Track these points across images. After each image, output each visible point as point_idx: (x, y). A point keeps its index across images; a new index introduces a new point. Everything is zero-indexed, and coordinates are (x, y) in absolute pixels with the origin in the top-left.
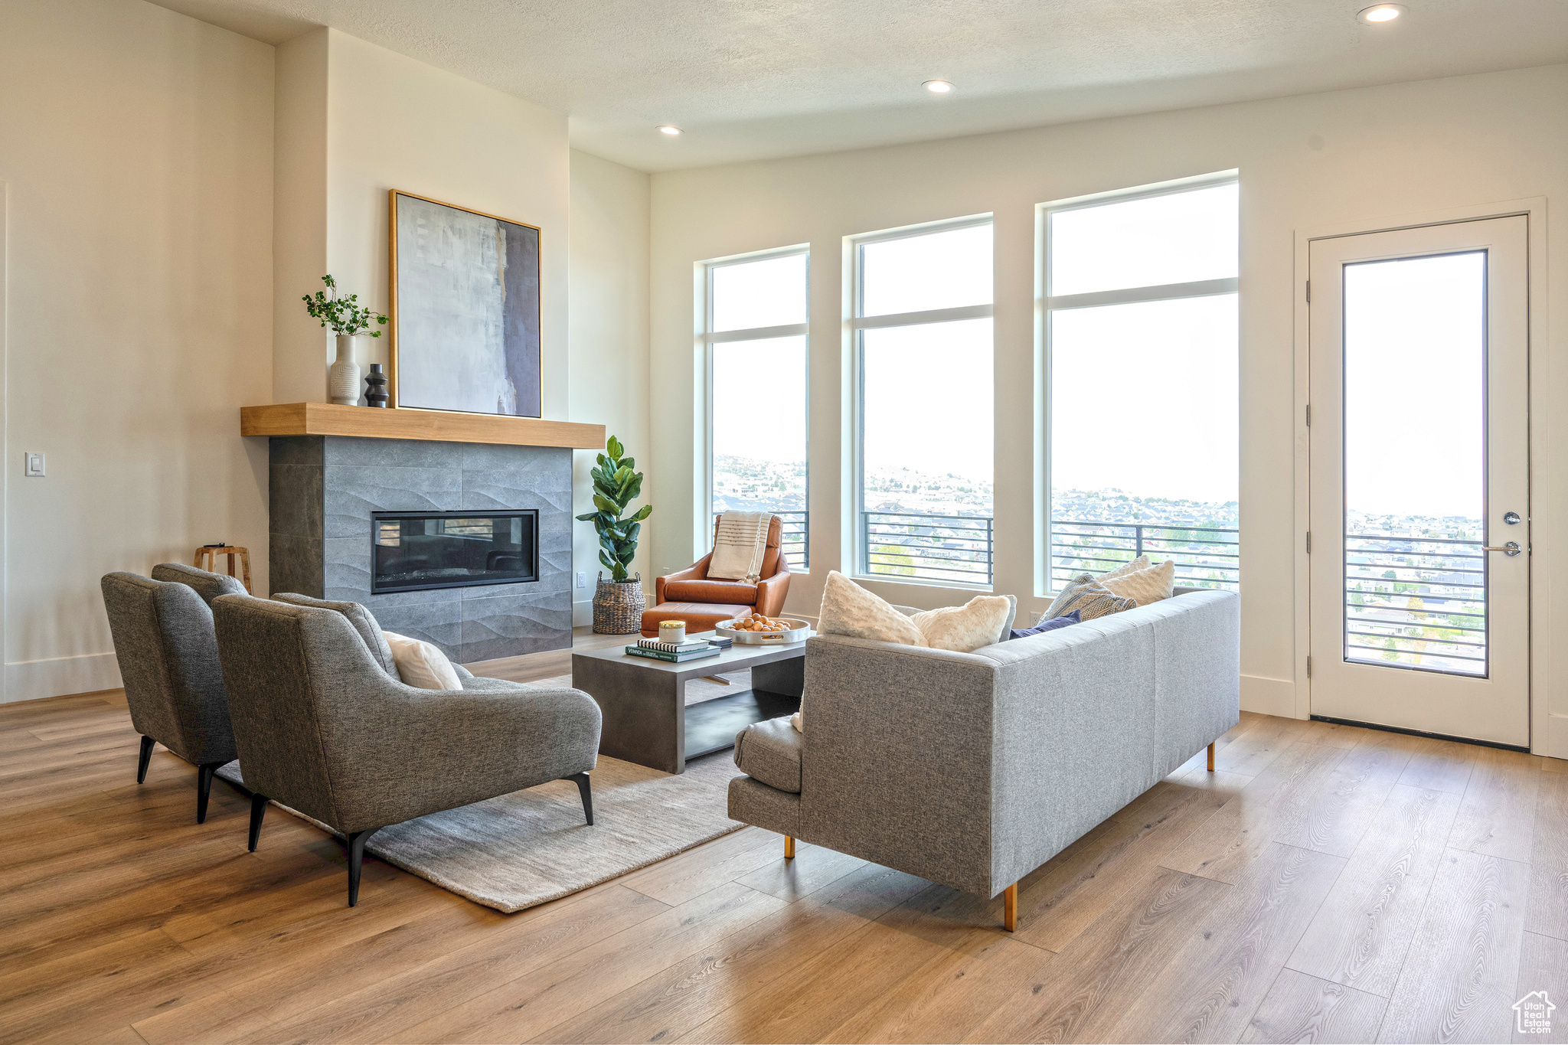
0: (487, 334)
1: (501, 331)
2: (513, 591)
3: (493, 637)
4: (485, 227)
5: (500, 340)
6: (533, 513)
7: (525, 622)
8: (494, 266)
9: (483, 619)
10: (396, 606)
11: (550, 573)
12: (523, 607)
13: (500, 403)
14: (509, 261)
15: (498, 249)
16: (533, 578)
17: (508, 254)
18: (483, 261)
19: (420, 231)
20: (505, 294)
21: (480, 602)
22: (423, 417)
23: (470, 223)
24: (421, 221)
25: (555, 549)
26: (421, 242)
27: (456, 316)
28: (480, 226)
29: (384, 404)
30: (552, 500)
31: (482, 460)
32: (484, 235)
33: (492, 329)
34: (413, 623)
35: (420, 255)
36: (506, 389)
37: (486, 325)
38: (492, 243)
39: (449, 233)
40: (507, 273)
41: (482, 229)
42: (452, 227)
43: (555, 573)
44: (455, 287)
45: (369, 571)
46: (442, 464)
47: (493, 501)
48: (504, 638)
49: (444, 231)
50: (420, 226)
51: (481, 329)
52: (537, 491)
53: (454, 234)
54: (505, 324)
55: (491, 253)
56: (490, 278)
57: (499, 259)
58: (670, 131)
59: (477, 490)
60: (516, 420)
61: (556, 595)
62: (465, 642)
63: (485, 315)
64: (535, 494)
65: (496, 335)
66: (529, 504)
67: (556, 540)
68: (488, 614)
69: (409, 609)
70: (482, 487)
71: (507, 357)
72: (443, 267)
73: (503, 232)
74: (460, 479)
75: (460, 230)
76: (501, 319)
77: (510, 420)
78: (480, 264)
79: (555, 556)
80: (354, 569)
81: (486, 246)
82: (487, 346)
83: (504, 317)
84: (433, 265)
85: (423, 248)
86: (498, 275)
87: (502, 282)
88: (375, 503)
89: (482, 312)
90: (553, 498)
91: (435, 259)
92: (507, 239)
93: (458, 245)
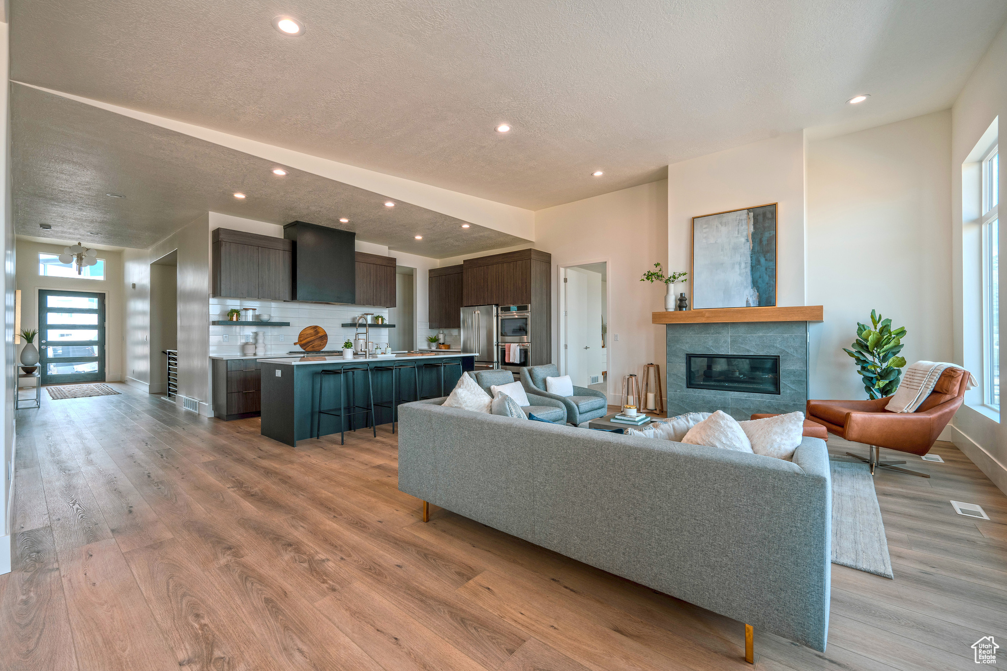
0: (740, 268)
1: (749, 265)
2: (762, 397)
4: (740, 216)
5: (749, 269)
6: (778, 357)
8: (745, 233)
9: (743, 409)
10: (697, 394)
11: (788, 391)
13: (747, 301)
14: (755, 228)
15: (748, 224)
16: (778, 392)
17: (754, 224)
18: (738, 233)
20: (752, 245)
21: (741, 400)
23: (731, 217)
24: (705, 226)
25: (793, 378)
26: (705, 235)
27: (723, 264)
28: (737, 217)
29: (686, 309)
31: (742, 330)
32: (739, 220)
33: (743, 265)
34: (704, 403)
35: (704, 241)
36: (752, 294)
37: (740, 264)
38: (744, 222)
39: (720, 226)
40: (753, 235)
42: (721, 223)
43: (793, 392)
44: (722, 250)
45: (685, 378)
46: (719, 333)
47: (748, 351)
49: (716, 226)
50: (704, 228)
51: (737, 267)
52: (778, 346)
53: (722, 226)
54: (752, 260)
55: (744, 227)
56: (743, 240)
57: (748, 229)
59: (739, 345)
60: (758, 309)
61: (794, 405)
63: (739, 259)
64: (776, 347)
65: (746, 268)
66: (773, 352)
67: (792, 373)
68: (746, 406)
70: (742, 344)
71: (752, 277)
72: (716, 243)
73: (751, 214)
74: (729, 340)
75: (726, 222)
76: (749, 259)
77: (754, 309)
78: (737, 235)
79: (793, 382)
80: (678, 376)
81: (740, 225)
82: (740, 274)
83: (751, 257)
84: (711, 243)
85: (706, 237)
86: (747, 237)
87: (750, 240)
88: (687, 350)
89: (738, 258)
90: (792, 350)
91: (712, 241)
92: (753, 217)
93: (724, 229)
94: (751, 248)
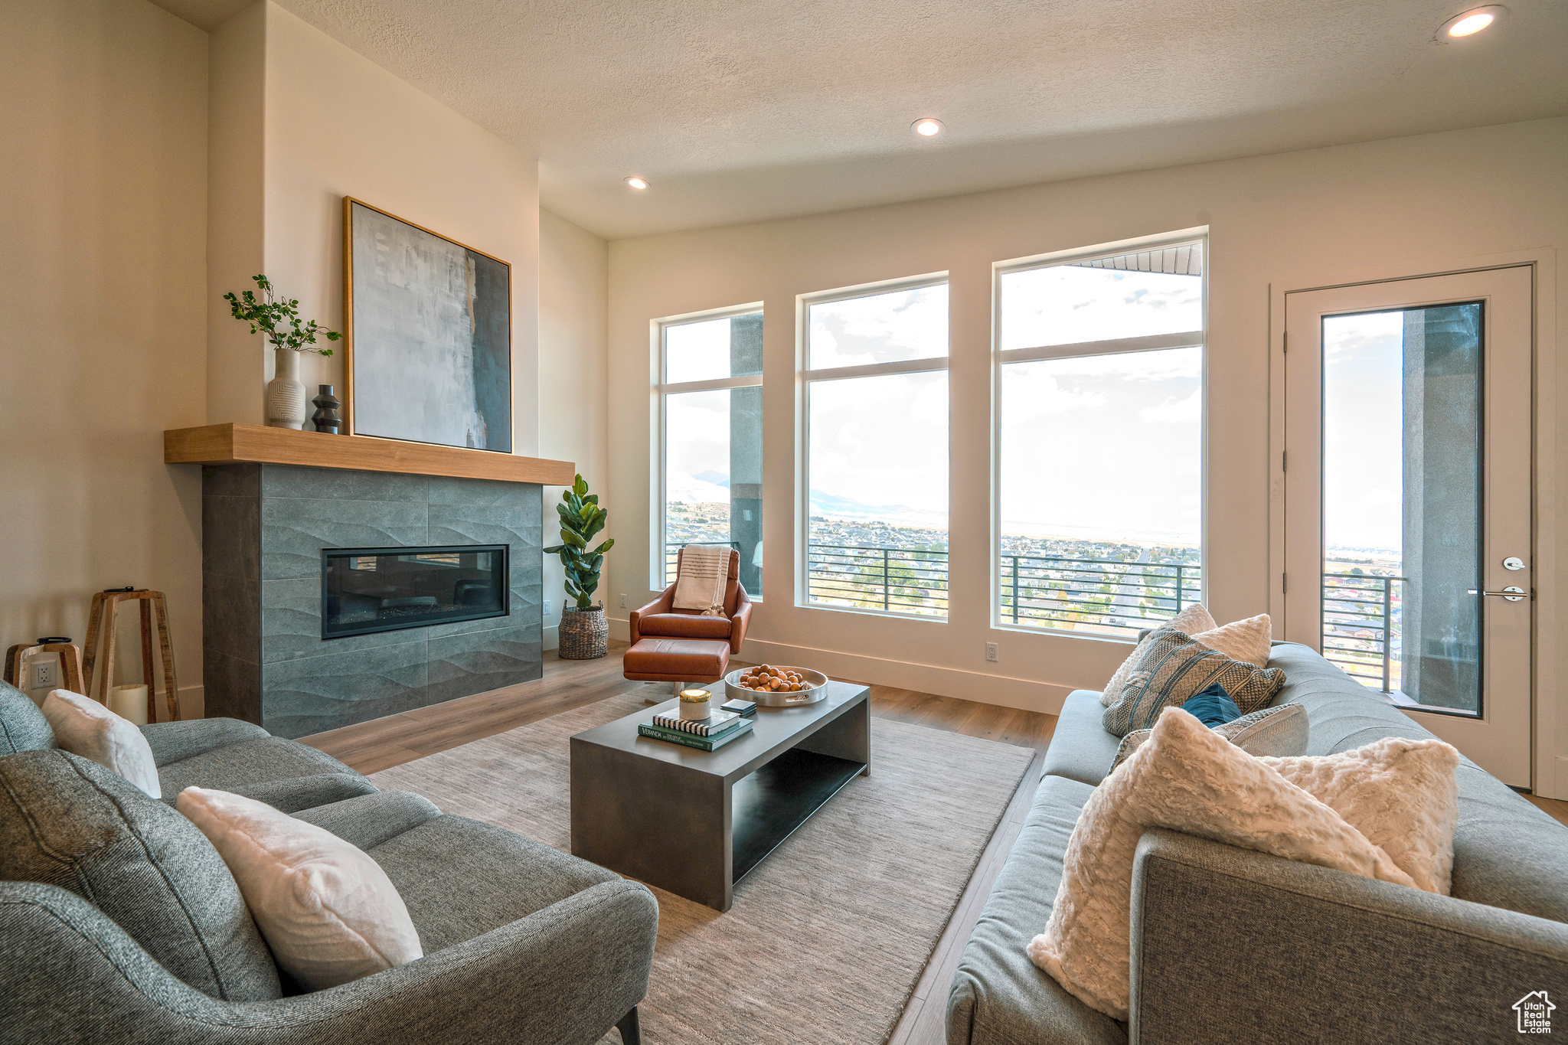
0: (455, 365)
1: (470, 363)
2: (483, 626)
3: (462, 675)
4: (453, 255)
5: (469, 372)
6: (504, 548)
7: (495, 657)
8: (462, 295)
9: (451, 658)
10: (352, 650)
11: (520, 607)
12: (493, 642)
13: (469, 436)
14: (478, 292)
15: (467, 280)
16: (504, 612)
17: (478, 285)
18: (450, 289)
19: (379, 247)
20: (474, 325)
21: (448, 640)
22: (384, 446)
23: (436, 246)
24: (380, 236)
25: (526, 583)
26: (381, 259)
27: (421, 343)
28: (447, 252)
29: (336, 430)
30: (522, 535)
31: (450, 494)
32: (452, 262)
33: (460, 360)
34: (372, 668)
35: (379, 272)
36: (476, 423)
37: (454, 355)
38: (461, 272)
39: (414, 254)
40: (477, 305)
41: (450, 256)
42: (416, 249)
43: (525, 606)
44: (420, 311)
45: (319, 614)
46: (405, 498)
47: (462, 536)
48: (473, 675)
49: (407, 251)
50: (380, 241)
51: (449, 358)
52: (507, 527)
53: (418, 256)
54: (474, 356)
55: (460, 281)
56: (459, 307)
57: (468, 289)
58: (637, 184)
59: (443, 526)
60: (486, 454)
61: (527, 628)
62: (431, 682)
63: (453, 344)
64: (505, 529)
65: (465, 367)
66: (499, 539)
67: (526, 574)
68: (457, 651)
69: (368, 653)
70: (450, 522)
71: (476, 390)
72: (406, 289)
73: (472, 262)
74: (426, 514)
75: (425, 252)
76: (471, 351)
77: (480, 454)
78: (448, 292)
79: (525, 589)
80: (300, 613)
81: (454, 273)
82: (455, 377)
83: (474, 349)
84: (394, 285)
85: (383, 266)
86: (467, 305)
87: (471, 313)
88: (327, 539)
89: (449, 341)
90: (525, 533)
91: (397, 279)
92: (476, 269)
93: (423, 269)
94: (474, 331)
